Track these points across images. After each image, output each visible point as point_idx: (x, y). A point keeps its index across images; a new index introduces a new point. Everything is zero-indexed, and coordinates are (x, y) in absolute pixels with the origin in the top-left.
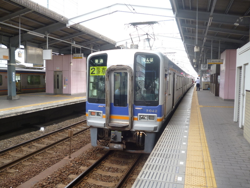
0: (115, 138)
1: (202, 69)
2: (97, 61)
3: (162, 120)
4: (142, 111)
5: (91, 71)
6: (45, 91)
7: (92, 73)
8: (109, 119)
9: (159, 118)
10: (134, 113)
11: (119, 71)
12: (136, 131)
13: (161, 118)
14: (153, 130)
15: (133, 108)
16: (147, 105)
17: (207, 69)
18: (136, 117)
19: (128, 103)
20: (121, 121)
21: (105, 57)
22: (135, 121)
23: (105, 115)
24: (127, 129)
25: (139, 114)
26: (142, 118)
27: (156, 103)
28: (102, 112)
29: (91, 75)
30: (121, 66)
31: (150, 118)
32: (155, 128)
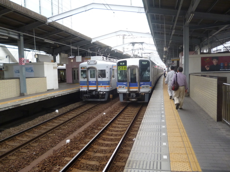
0: (133, 96)
1: (168, 63)
2: (121, 64)
3: (151, 88)
4: (143, 84)
5: (119, 68)
6: (66, 82)
7: (119, 69)
8: (129, 89)
9: (150, 87)
10: (140, 85)
11: (133, 68)
12: (141, 93)
13: (151, 87)
14: (148, 92)
15: (139, 83)
16: (145, 82)
17: (171, 63)
18: (141, 87)
19: (137, 81)
20: (134, 89)
21: (125, 62)
22: (140, 89)
23: (127, 87)
24: (137, 92)
25: (142, 86)
26: (144, 87)
27: (149, 81)
28: (125, 86)
29: (118, 70)
30: (134, 65)
31: (147, 87)
32: (149, 91)
